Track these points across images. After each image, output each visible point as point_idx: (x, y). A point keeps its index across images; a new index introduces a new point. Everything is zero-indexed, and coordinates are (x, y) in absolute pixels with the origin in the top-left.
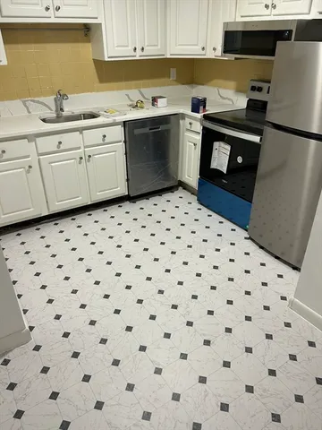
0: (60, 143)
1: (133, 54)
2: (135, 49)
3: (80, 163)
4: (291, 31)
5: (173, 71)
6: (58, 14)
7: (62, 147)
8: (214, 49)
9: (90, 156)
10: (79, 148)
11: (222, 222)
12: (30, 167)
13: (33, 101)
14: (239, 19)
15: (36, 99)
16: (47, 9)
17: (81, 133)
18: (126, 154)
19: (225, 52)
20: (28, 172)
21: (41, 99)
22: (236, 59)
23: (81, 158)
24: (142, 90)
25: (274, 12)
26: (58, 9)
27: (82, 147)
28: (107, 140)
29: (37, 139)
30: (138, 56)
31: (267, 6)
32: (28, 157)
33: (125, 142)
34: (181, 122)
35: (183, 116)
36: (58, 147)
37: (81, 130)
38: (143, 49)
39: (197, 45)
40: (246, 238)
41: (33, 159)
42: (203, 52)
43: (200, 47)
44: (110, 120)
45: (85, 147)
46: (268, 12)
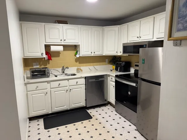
0: (59, 84)
1: (91, 54)
2: (92, 52)
3: (67, 92)
4: (146, 45)
5: (107, 60)
6: (65, 42)
7: (60, 86)
8: (120, 52)
9: (71, 90)
10: (67, 86)
11: (125, 121)
12: (47, 93)
13: (54, 70)
14: (129, 42)
15: (55, 69)
16: (61, 40)
17: (68, 81)
18: (86, 89)
19: (124, 53)
20: (46, 95)
21: (57, 69)
22: (129, 55)
23: (67, 90)
24: (95, 66)
25: (141, 39)
26: (65, 40)
27: (68, 86)
28: (78, 84)
29: (51, 83)
30: (93, 55)
31: (138, 37)
32: (47, 89)
33: (85, 84)
34: (108, 77)
35: (109, 76)
36: (59, 86)
37: (68, 80)
38: (94, 52)
39: (114, 51)
40: (135, 130)
41: (48, 90)
42: (117, 53)
43: (115, 52)
44: (80, 76)
45: (69, 86)
46: (138, 39)
